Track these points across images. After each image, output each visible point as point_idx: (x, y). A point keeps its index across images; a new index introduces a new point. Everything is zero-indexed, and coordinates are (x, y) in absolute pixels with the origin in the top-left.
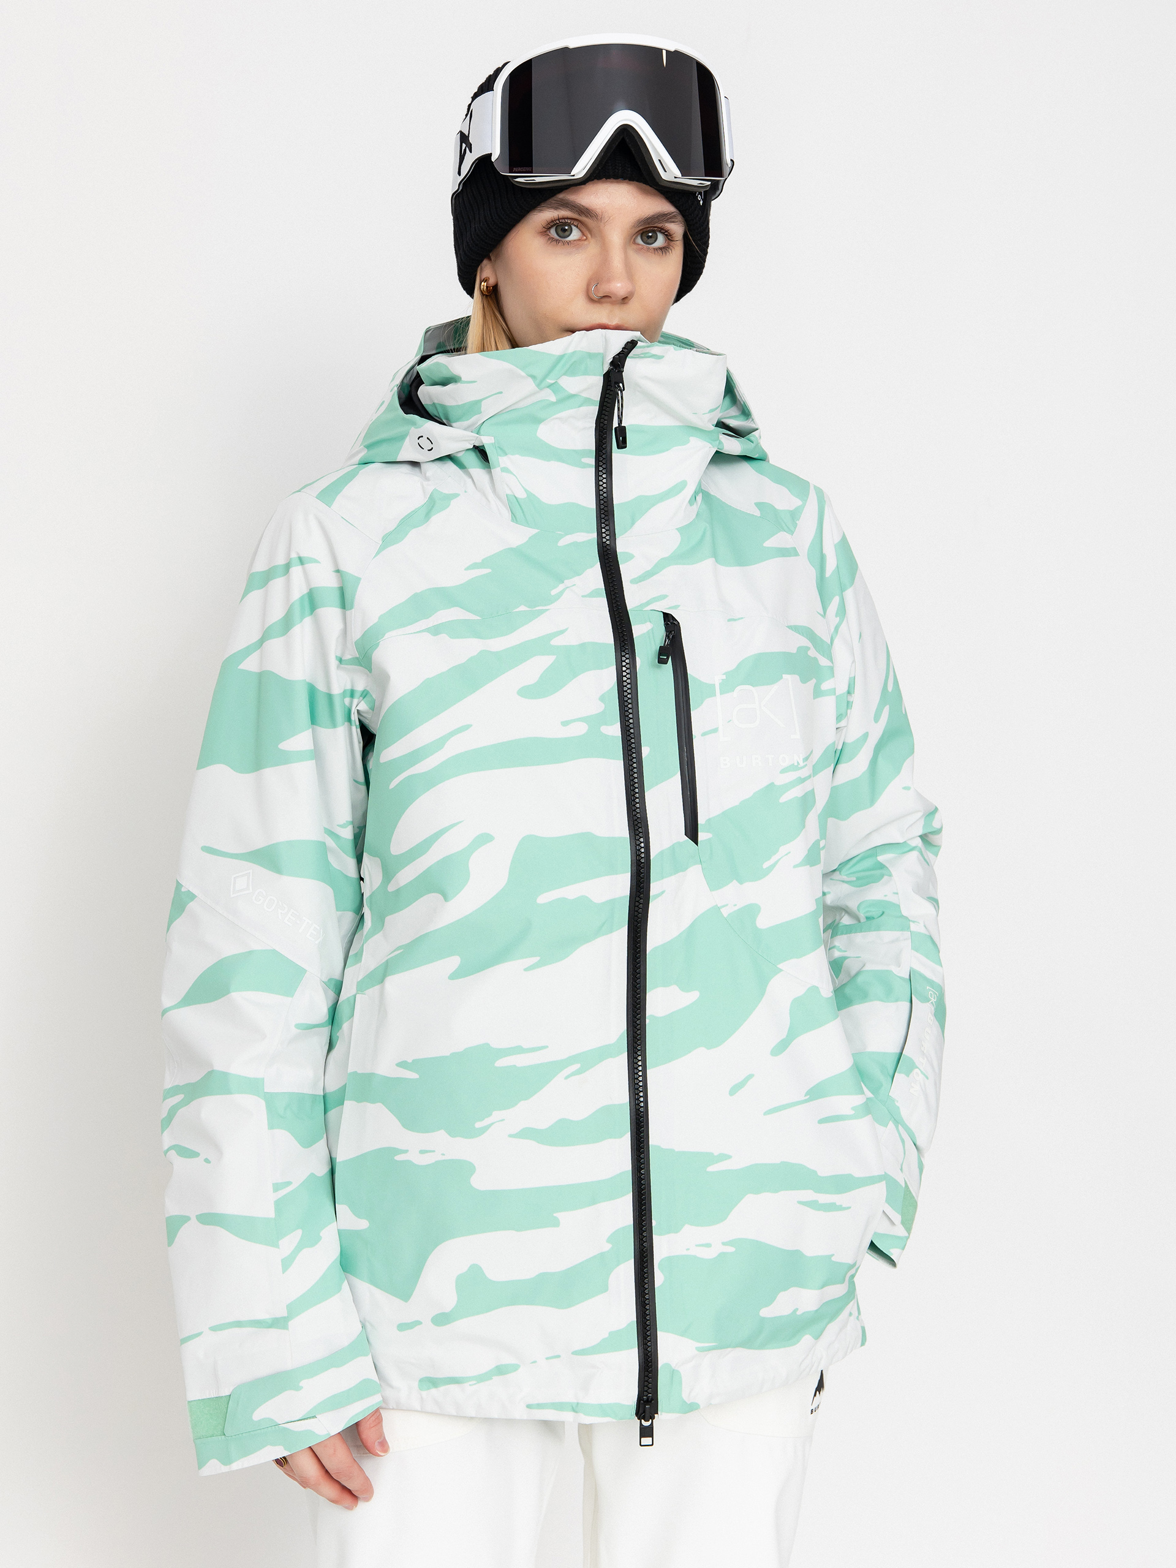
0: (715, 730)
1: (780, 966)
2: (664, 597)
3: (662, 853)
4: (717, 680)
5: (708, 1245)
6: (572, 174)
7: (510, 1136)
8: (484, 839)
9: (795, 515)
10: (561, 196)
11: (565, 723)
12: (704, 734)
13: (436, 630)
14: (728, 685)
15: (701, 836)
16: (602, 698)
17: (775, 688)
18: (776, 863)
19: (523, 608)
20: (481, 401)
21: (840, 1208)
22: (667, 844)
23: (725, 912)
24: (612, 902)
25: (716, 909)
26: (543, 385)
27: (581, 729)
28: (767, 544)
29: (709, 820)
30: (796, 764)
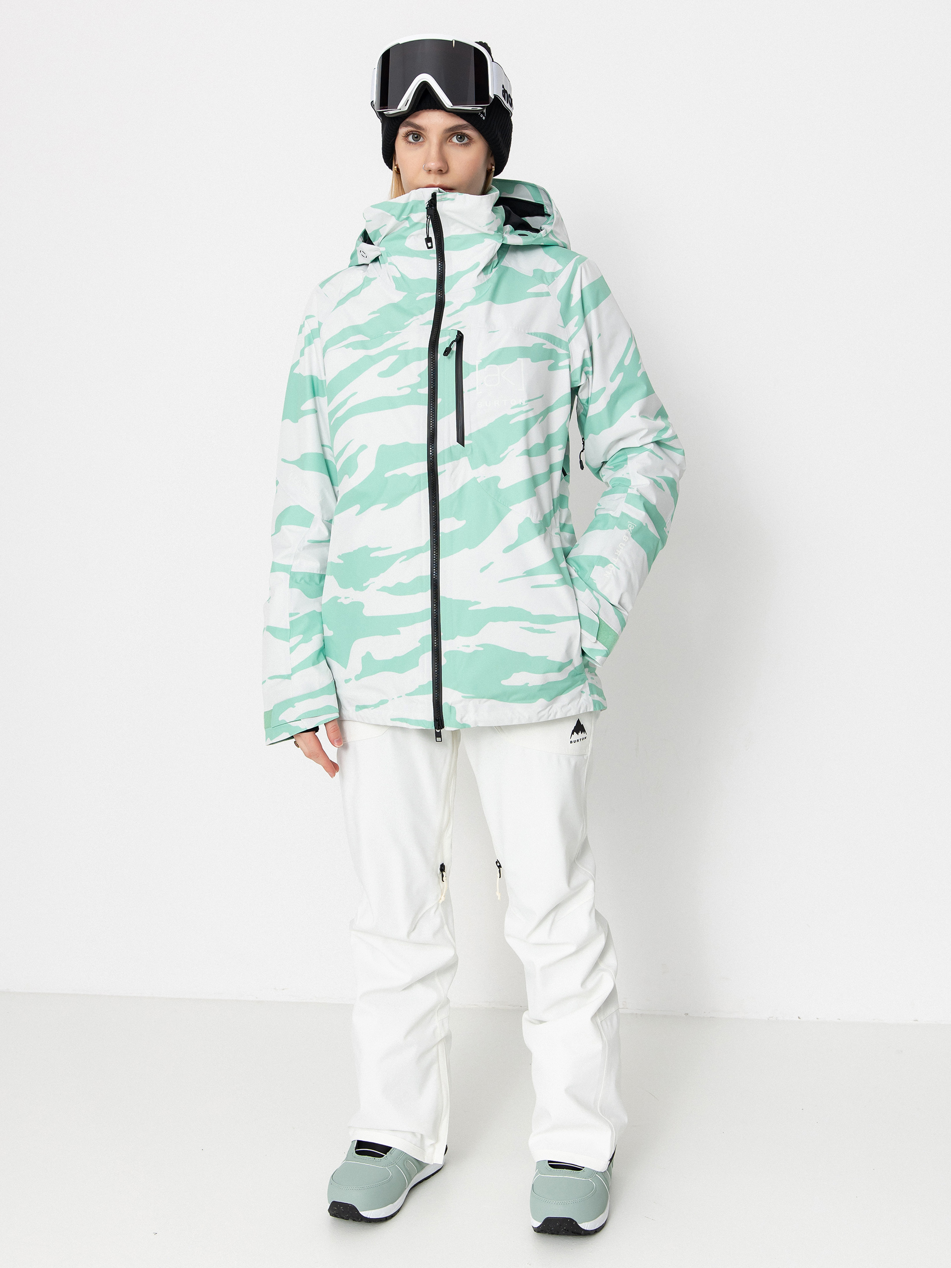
0: (475, 389)
1: (511, 508)
2: (459, 322)
3: (444, 451)
4: (477, 363)
5: (468, 646)
6: (399, 108)
7: (377, 590)
8: (363, 447)
9: (554, 275)
10: (407, 120)
11: (399, 389)
12: (469, 391)
13: (347, 346)
14: (482, 365)
15: (466, 442)
16: (419, 375)
17: (511, 365)
18: (507, 455)
19: (388, 332)
20: (378, 230)
21: (549, 632)
22: (446, 447)
23: (479, 480)
24: (419, 476)
25: (475, 479)
26: (401, 219)
27: (407, 391)
28: (529, 291)
29: (470, 435)
30: (520, 404)
